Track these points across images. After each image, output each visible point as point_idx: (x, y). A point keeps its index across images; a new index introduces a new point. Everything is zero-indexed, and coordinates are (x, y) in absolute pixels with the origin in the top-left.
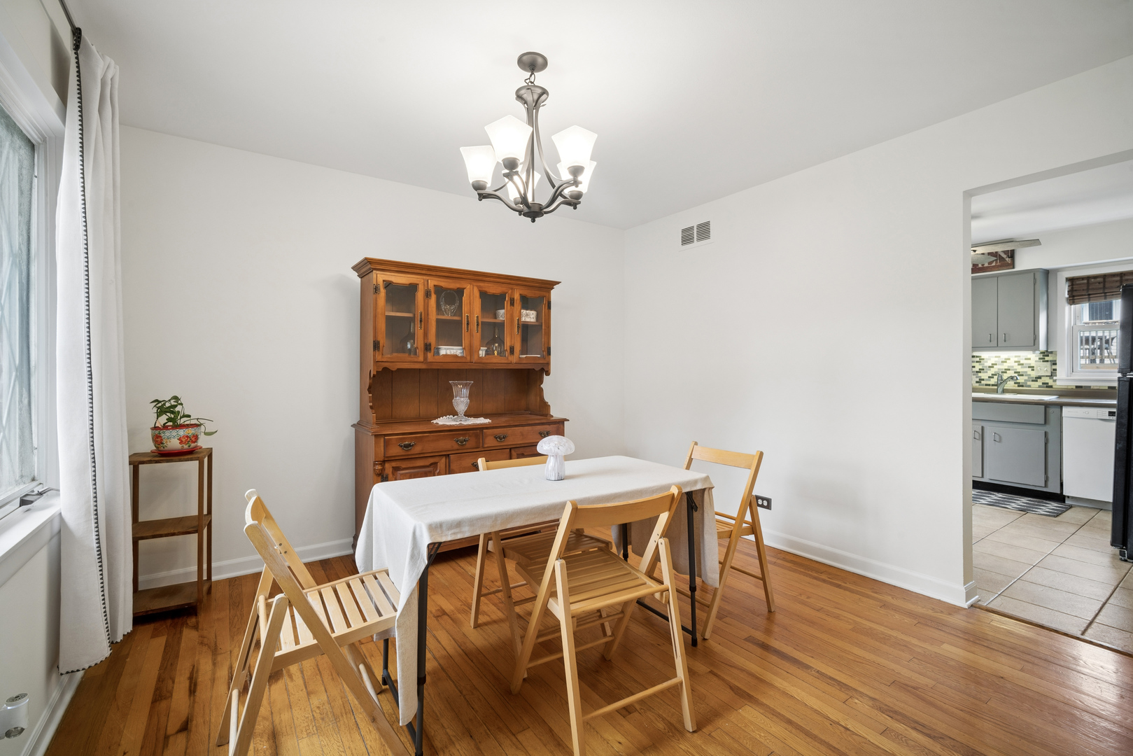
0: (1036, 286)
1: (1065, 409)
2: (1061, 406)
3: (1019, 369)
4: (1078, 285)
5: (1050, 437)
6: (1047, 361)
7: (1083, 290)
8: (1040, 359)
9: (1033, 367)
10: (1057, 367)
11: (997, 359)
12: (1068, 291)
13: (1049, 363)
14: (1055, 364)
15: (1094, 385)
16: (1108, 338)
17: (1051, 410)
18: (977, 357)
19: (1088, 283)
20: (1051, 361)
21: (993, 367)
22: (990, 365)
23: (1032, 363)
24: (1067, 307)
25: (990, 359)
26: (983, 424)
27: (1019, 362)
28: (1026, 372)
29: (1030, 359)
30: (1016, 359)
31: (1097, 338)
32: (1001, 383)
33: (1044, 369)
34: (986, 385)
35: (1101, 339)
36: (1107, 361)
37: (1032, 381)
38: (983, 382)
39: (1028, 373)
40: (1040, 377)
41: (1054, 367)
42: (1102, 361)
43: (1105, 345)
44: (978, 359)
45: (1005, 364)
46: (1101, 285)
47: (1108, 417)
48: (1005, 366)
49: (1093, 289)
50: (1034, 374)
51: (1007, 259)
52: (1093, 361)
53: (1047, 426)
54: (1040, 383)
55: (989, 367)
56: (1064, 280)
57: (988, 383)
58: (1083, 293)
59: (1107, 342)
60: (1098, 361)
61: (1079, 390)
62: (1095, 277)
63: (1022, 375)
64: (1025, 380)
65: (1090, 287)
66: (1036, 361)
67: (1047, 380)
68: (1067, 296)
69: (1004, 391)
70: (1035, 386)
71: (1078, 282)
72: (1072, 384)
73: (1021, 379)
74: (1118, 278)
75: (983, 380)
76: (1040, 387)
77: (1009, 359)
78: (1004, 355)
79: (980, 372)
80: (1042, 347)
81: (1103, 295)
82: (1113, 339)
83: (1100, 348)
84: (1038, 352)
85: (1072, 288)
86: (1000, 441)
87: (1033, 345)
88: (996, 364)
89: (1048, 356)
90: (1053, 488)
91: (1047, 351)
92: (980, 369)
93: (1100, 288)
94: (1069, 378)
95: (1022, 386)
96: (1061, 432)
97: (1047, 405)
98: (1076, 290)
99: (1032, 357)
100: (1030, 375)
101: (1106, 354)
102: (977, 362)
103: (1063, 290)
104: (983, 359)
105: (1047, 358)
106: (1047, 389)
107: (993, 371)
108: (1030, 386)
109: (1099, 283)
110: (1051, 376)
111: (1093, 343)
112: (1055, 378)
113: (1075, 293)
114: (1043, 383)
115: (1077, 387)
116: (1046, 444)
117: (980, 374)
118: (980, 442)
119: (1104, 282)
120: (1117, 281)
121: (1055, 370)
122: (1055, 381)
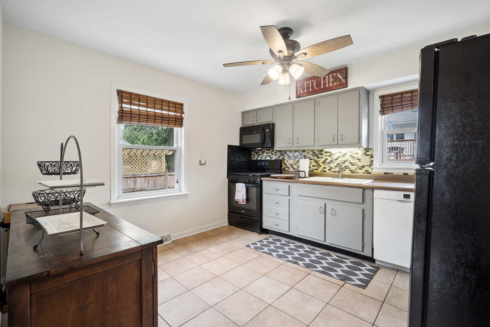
0: (361, 99)
1: (376, 192)
2: (373, 189)
3: (352, 160)
4: (386, 100)
5: (366, 213)
6: (368, 155)
7: (389, 104)
8: (364, 153)
9: (360, 159)
10: (373, 159)
11: (340, 154)
12: (380, 105)
13: (369, 156)
14: (372, 157)
15: (395, 172)
16: (402, 148)
17: (368, 192)
18: (329, 152)
19: (392, 99)
20: (370, 155)
21: (337, 159)
22: (336, 158)
23: (359, 156)
24: (380, 116)
25: (336, 154)
26: (326, 202)
27: (352, 156)
28: (356, 163)
29: (358, 154)
30: (350, 154)
31: (398, 148)
32: (341, 170)
33: (366, 161)
34: (334, 172)
35: (400, 148)
36: (402, 158)
37: (360, 169)
38: (332, 170)
39: (357, 164)
40: (363, 167)
41: (372, 159)
42: (400, 158)
43: (401, 151)
44: (329, 154)
45: (344, 157)
46: (400, 100)
47: (403, 199)
48: (344, 159)
49: (395, 103)
50: (360, 164)
51: (343, 80)
52: (397, 158)
53: (364, 204)
54: (363, 170)
55: (336, 159)
56: (378, 97)
57: (335, 170)
58: (389, 106)
59: (402, 150)
60: (399, 158)
61: (386, 175)
62: (396, 94)
63: (354, 165)
64: (355, 168)
65: (393, 102)
66: (361, 155)
67: (367, 168)
68: (380, 109)
69: (343, 176)
70: (361, 172)
71: (386, 99)
72: (382, 172)
73: (353, 168)
74: (410, 95)
75: (332, 168)
76: (363, 173)
77: (346, 154)
78: (344, 150)
79: (330, 163)
80: (364, 144)
81: (401, 106)
82: (404, 148)
83: (400, 152)
84: (361, 148)
85: (383, 103)
86: (335, 215)
87: (358, 144)
88: (339, 158)
89: (368, 151)
90: (367, 253)
91: (368, 148)
92: (330, 161)
93: (399, 102)
94: (381, 167)
95: (354, 173)
96: (373, 209)
97: (364, 188)
98: (385, 104)
99: (360, 152)
100: (358, 165)
101: (402, 155)
102: (329, 156)
103: (377, 104)
104: (332, 154)
105: (368, 153)
106: (368, 175)
107: (338, 162)
108: (358, 173)
109: (399, 98)
110: (370, 166)
111: (397, 150)
112: (372, 167)
113: (384, 106)
114: (366, 171)
115: (385, 173)
116: (363, 218)
117: (330, 164)
118: (324, 215)
119: (402, 98)
120: (409, 97)
121: (372, 161)
122: (372, 169)
